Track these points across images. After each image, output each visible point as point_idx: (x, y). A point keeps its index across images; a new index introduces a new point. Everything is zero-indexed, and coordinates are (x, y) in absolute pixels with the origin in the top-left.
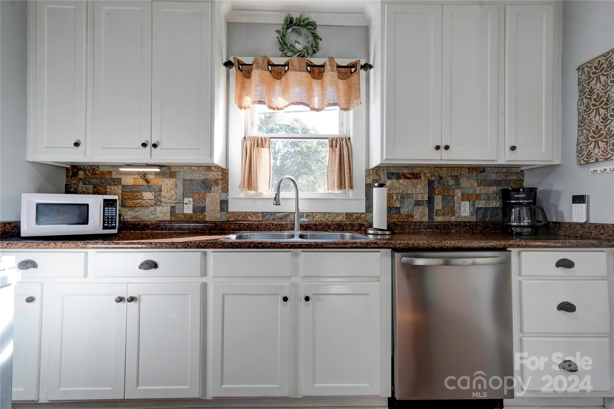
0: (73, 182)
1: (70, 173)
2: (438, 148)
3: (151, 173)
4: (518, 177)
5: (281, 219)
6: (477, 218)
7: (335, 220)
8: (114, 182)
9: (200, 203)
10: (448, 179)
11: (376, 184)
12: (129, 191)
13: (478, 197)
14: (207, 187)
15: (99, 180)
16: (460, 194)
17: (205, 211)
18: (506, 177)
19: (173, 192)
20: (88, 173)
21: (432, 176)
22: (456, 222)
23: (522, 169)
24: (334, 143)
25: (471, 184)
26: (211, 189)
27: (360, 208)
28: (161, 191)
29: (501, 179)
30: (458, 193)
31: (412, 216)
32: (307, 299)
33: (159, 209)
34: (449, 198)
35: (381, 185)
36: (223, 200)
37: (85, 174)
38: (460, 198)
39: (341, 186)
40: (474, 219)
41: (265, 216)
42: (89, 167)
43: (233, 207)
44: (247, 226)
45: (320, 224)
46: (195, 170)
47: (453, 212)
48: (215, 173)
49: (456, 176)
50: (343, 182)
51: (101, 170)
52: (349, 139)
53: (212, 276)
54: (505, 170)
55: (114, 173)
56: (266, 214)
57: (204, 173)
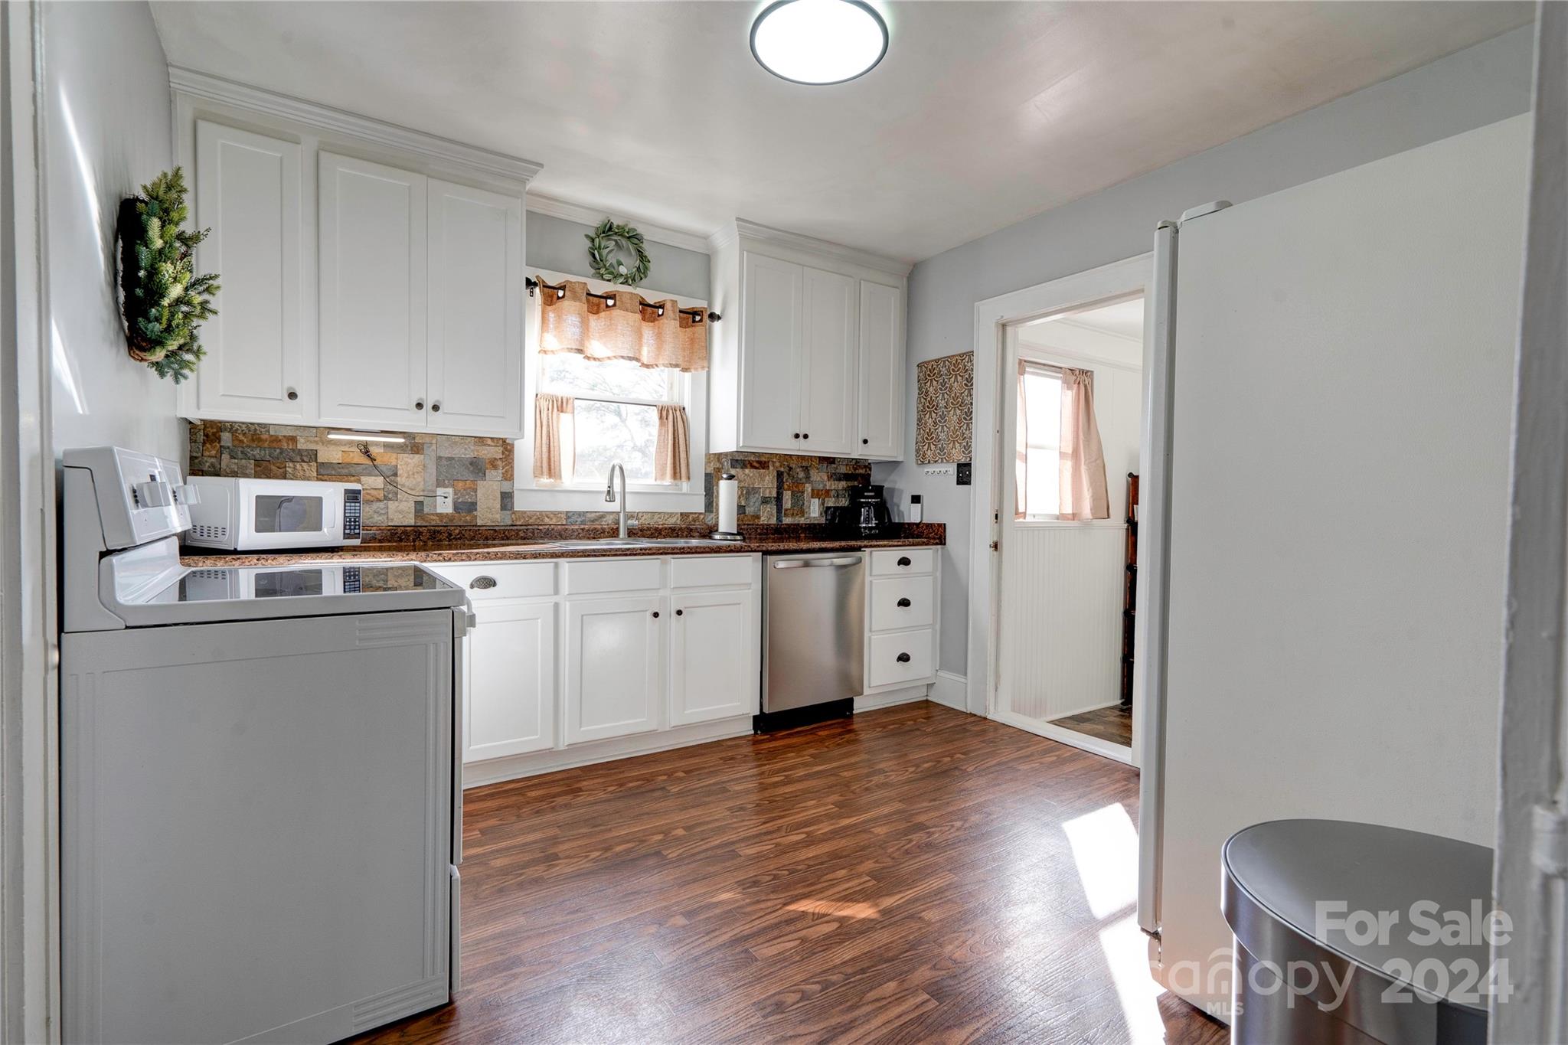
0: (207, 453)
1: (201, 437)
2: (797, 436)
3: (377, 444)
4: (866, 471)
5: (593, 521)
6: (826, 520)
7: (667, 522)
8: (302, 455)
9: (467, 497)
10: (798, 470)
11: (725, 476)
12: (333, 473)
13: (827, 493)
14: (480, 470)
15: (267, 452)
16: (810, 490)
17: (476, 510)
18: (855, 470)
19: (419, 479)
20: (241, 437)
21: (781, 466)
22: (806, 524)
23: (869, 461)
24: (664, 413)
25: (821, 477)
26: (485, 474)
27: (698, 506)
28: (396, 475)
29: (850, 472)
30: (808, 488)
31: (758, 517)
32: (679, 613)
33: (392, 505)
34: (799, 495)
35: (731, 477)
36: (505, 493)
37: (235, 438)
38: (810, 494)
39: (676, 474)
40: (823, 520)
41: (569, 517)
42: (244, 426)
43: (521, 504)
44: (545, 533)
45: (649, 529)
46: (458, 442)
47: (802, 512)
48: (493, 450)
49: (807, 467)
50: (678, 470)
51: (272, 433)
52: (684, 409)
53: (567, 593)
54: (854, 461)
55: (302, 440)
56: (571, 514)
57: (472, 448)
